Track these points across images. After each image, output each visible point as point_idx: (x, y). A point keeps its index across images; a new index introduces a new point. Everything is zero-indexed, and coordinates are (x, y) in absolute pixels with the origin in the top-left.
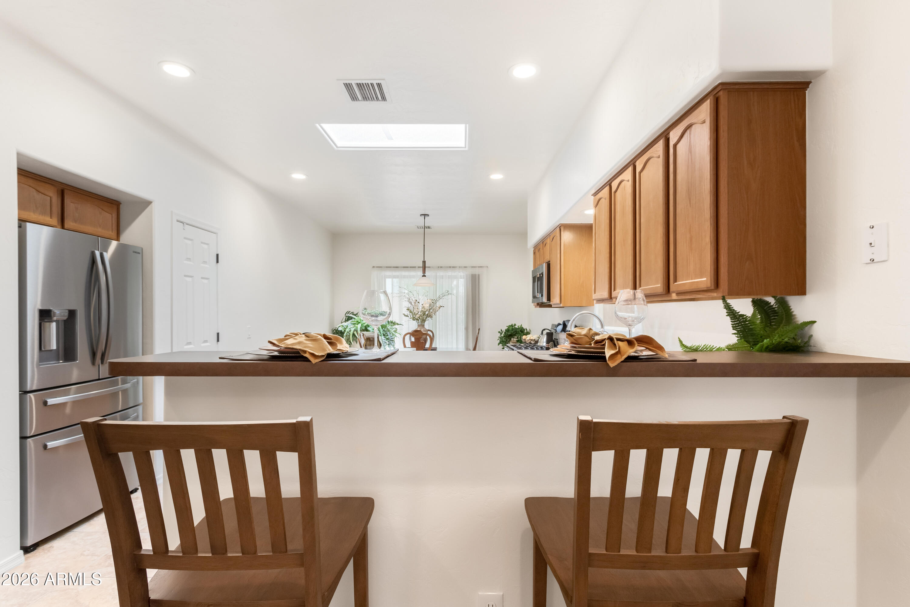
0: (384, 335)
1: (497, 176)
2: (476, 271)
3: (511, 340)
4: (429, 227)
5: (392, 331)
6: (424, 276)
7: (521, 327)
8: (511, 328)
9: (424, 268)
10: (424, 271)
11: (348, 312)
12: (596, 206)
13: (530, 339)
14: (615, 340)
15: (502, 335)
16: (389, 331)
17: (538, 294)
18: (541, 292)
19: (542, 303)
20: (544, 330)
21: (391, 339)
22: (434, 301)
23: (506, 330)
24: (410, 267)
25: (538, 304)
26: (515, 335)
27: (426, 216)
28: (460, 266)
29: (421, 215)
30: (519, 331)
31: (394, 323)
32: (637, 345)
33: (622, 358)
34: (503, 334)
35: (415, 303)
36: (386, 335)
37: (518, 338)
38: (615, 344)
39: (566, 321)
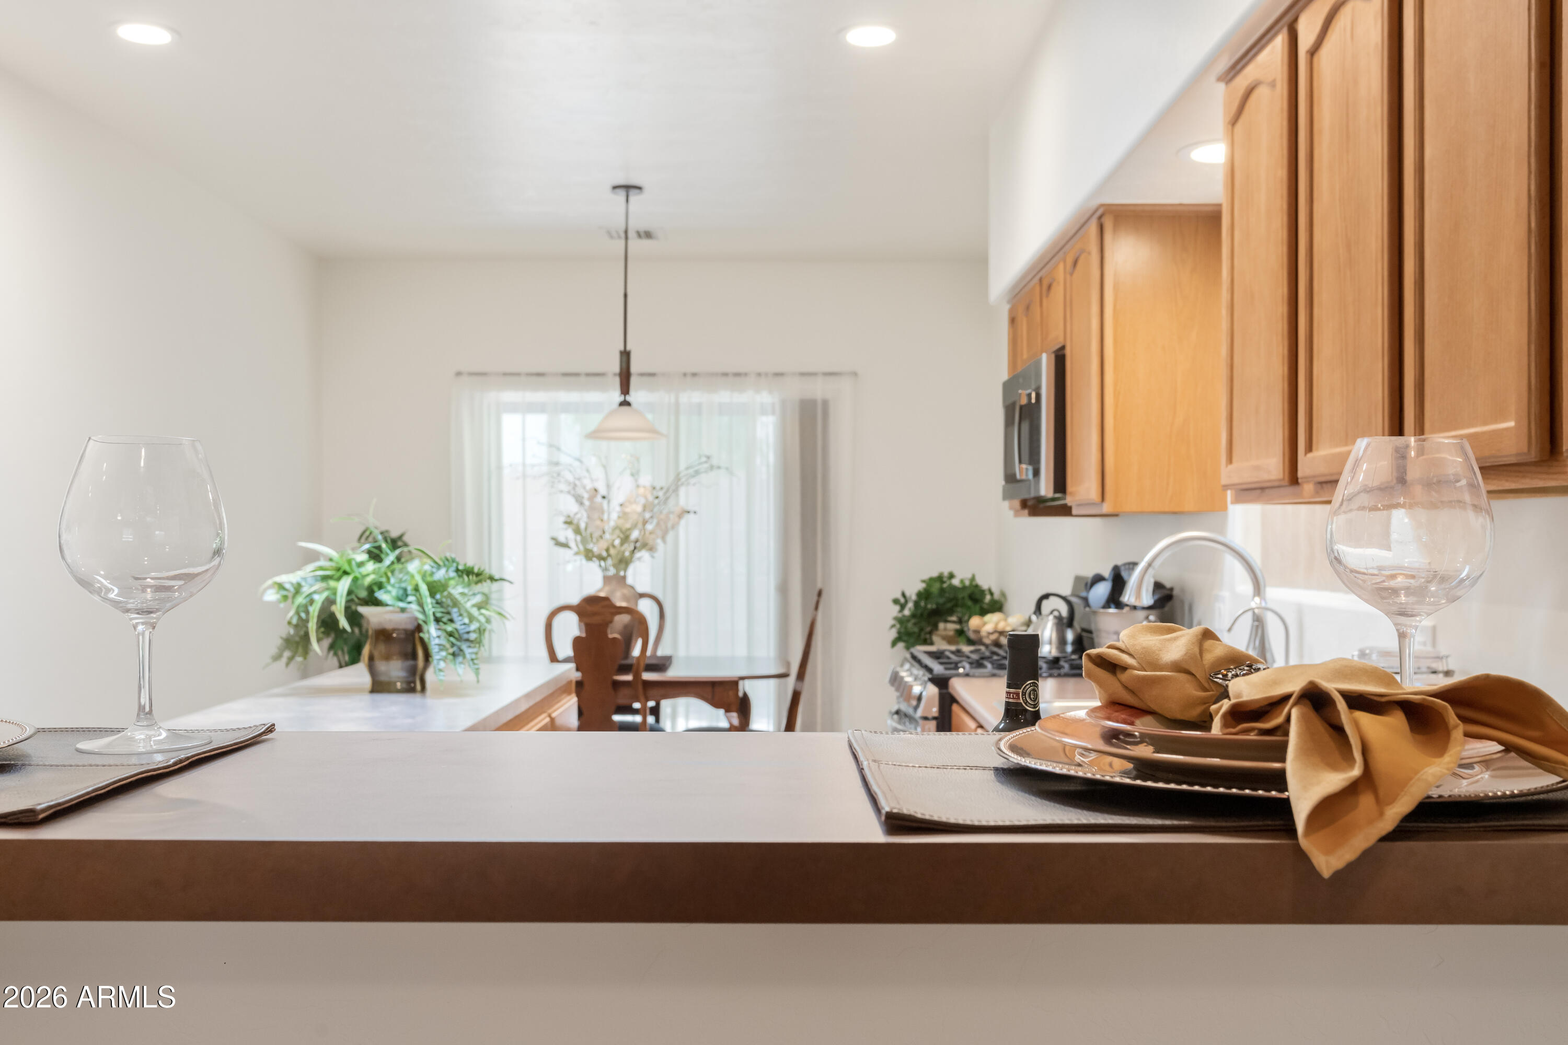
0: (437, 620)
1: (870, 36)
2: (818, 389)
3: (935, 627)
4: (648, 235)
5: (468, 605)
6: (625, 403)
7: (971, 584)
8: (935, 588)
9: (626, 375)
10: (625, 388)
12: (1234, 121)
13: (995, 631)
14: (1341, 705)
15: (907, 612)
16: (456, 604)
17: (1024, 466)
18: (1034, 459)
19: (1040, 500)
20: (1046, 596)
21: (466, 636)
22: (661, 494)
23: (919, 595)
25: (1024, 504)
26: (951, 612)
27: (632, 192)
28: (759, 371)
29: (612, 187)
30: (963, 598)
31: (478, 575)
32: (1458, 733)
33: (1381, 814)
34: (910, 609)
35: (591, 499)
36: (445, 620)
37: (960, 622)
38: (1338, 730)
39: (1122, 568)
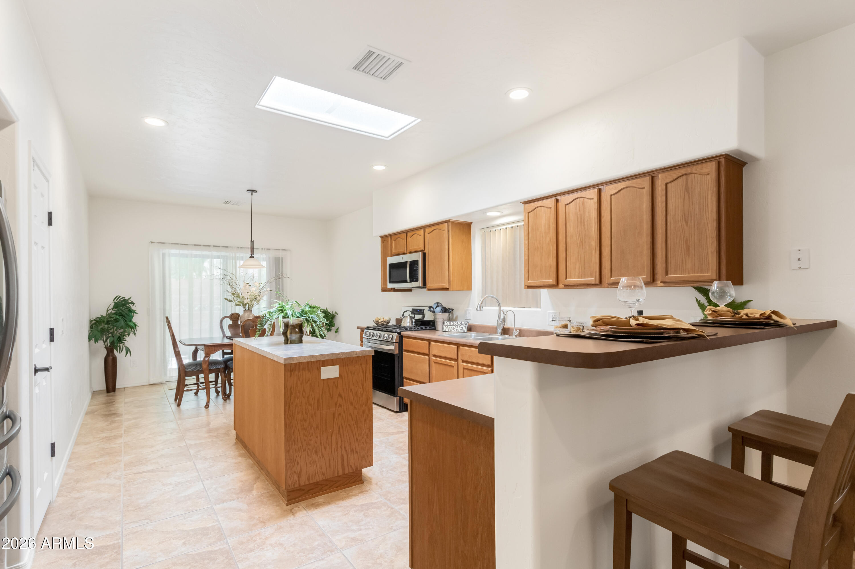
1: (379, 168)
2: (280, 254)
6: (252, 257)
9: (252, 249)
10: (252, 252)
11: (117, 296)
12: (528, 213)
24: (204, 246)
27: (254, 192)
28: (262, 248)
29: (247, 190)
